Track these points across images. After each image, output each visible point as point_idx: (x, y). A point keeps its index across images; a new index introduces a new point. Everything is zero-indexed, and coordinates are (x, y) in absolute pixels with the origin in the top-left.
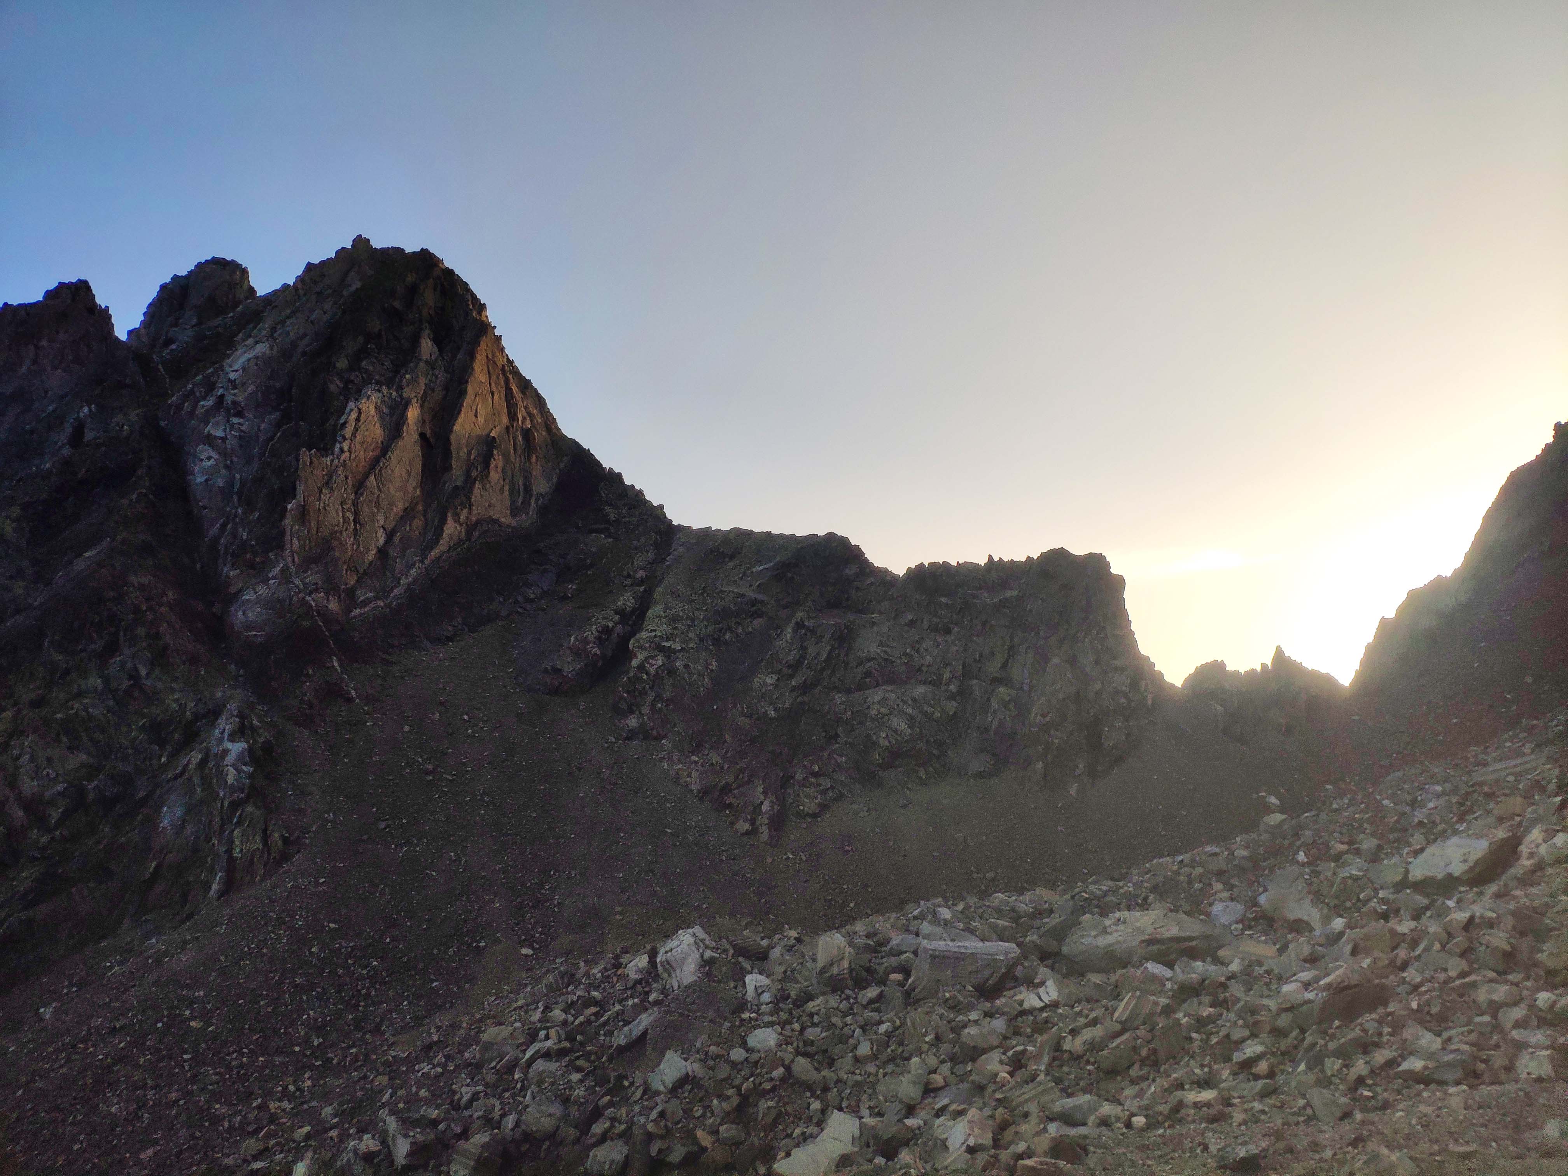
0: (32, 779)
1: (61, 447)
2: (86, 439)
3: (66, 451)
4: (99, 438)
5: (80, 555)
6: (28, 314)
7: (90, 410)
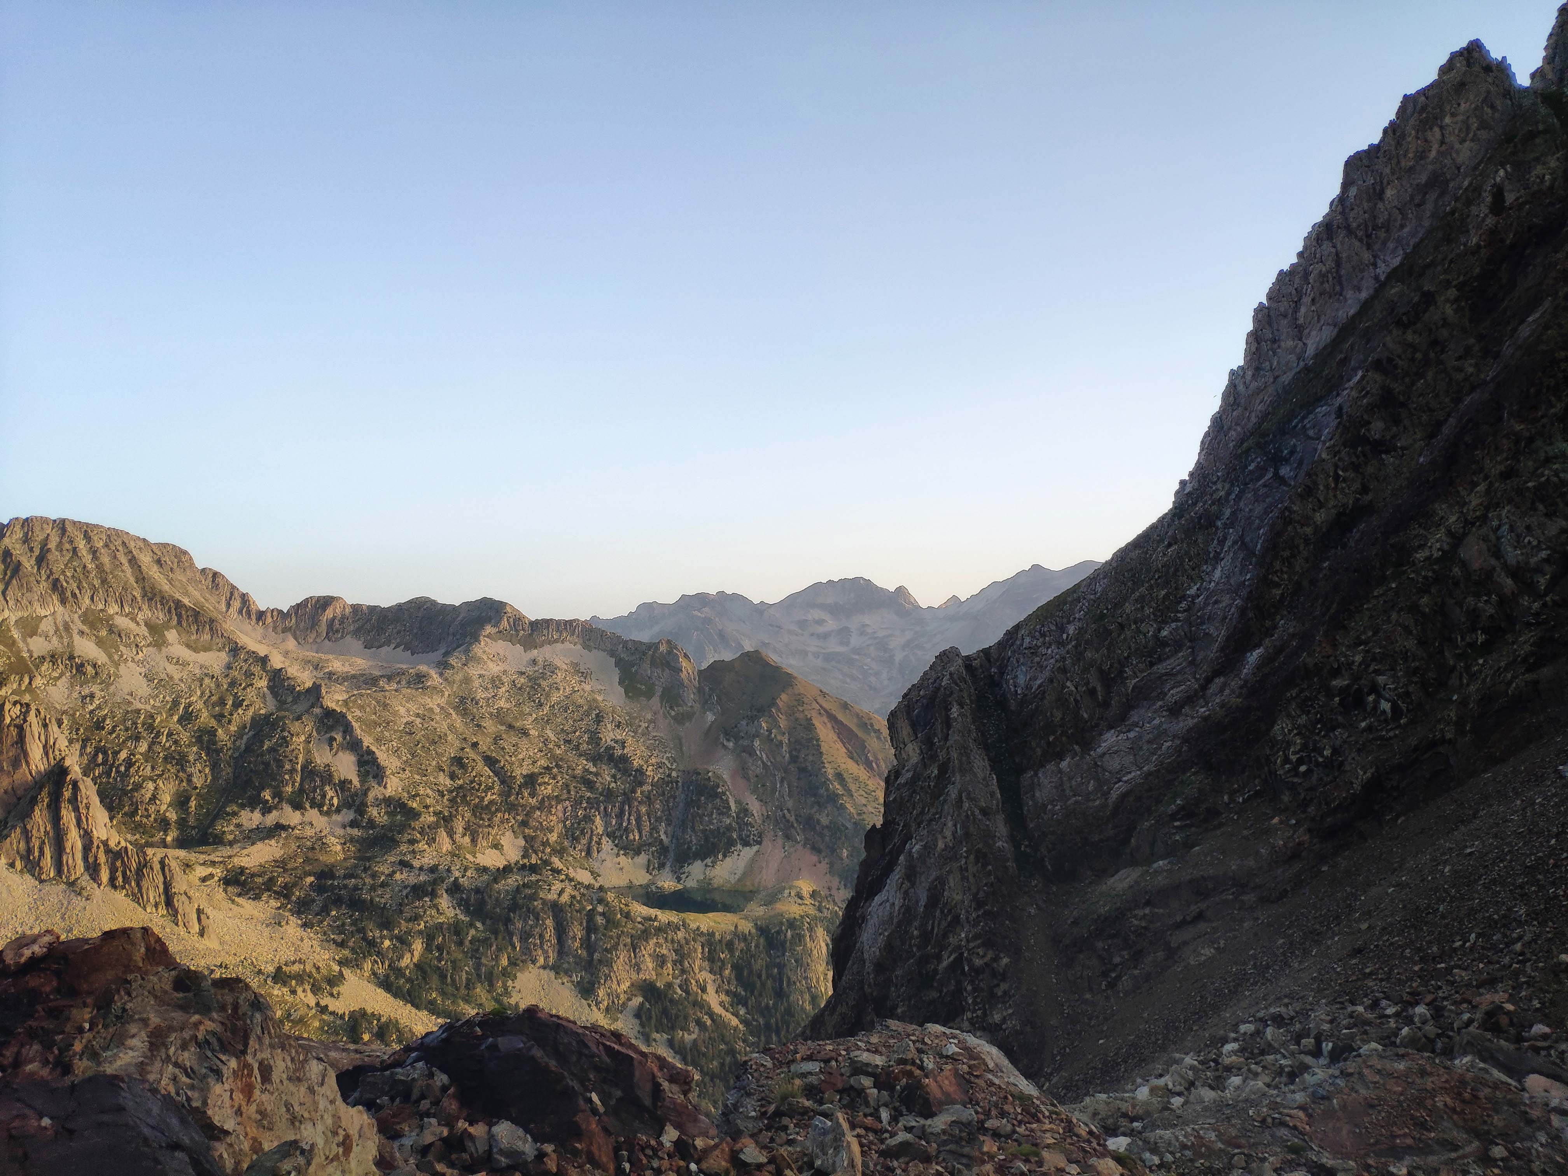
0: (1515, 548)
1: (1483, 220)
2: (1507, 204)
3: (1490, 221)
4: (1521, 197)
5: (1522, 321)
6: (1427, 98)
7: (1506, 172)
